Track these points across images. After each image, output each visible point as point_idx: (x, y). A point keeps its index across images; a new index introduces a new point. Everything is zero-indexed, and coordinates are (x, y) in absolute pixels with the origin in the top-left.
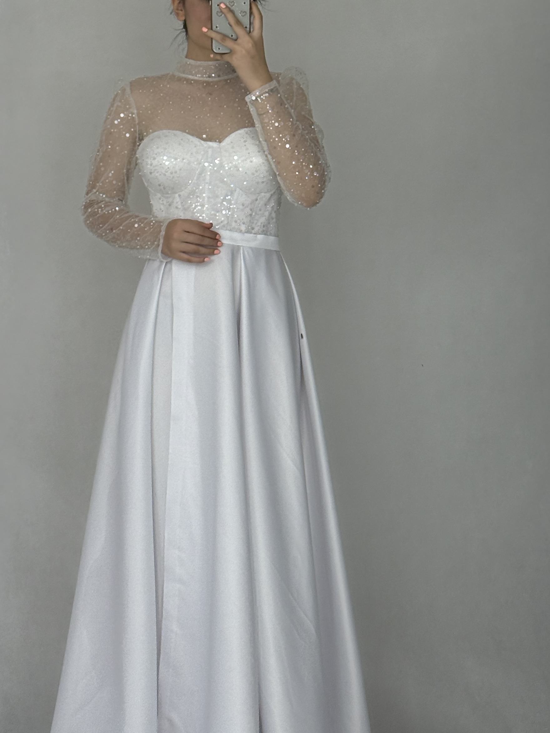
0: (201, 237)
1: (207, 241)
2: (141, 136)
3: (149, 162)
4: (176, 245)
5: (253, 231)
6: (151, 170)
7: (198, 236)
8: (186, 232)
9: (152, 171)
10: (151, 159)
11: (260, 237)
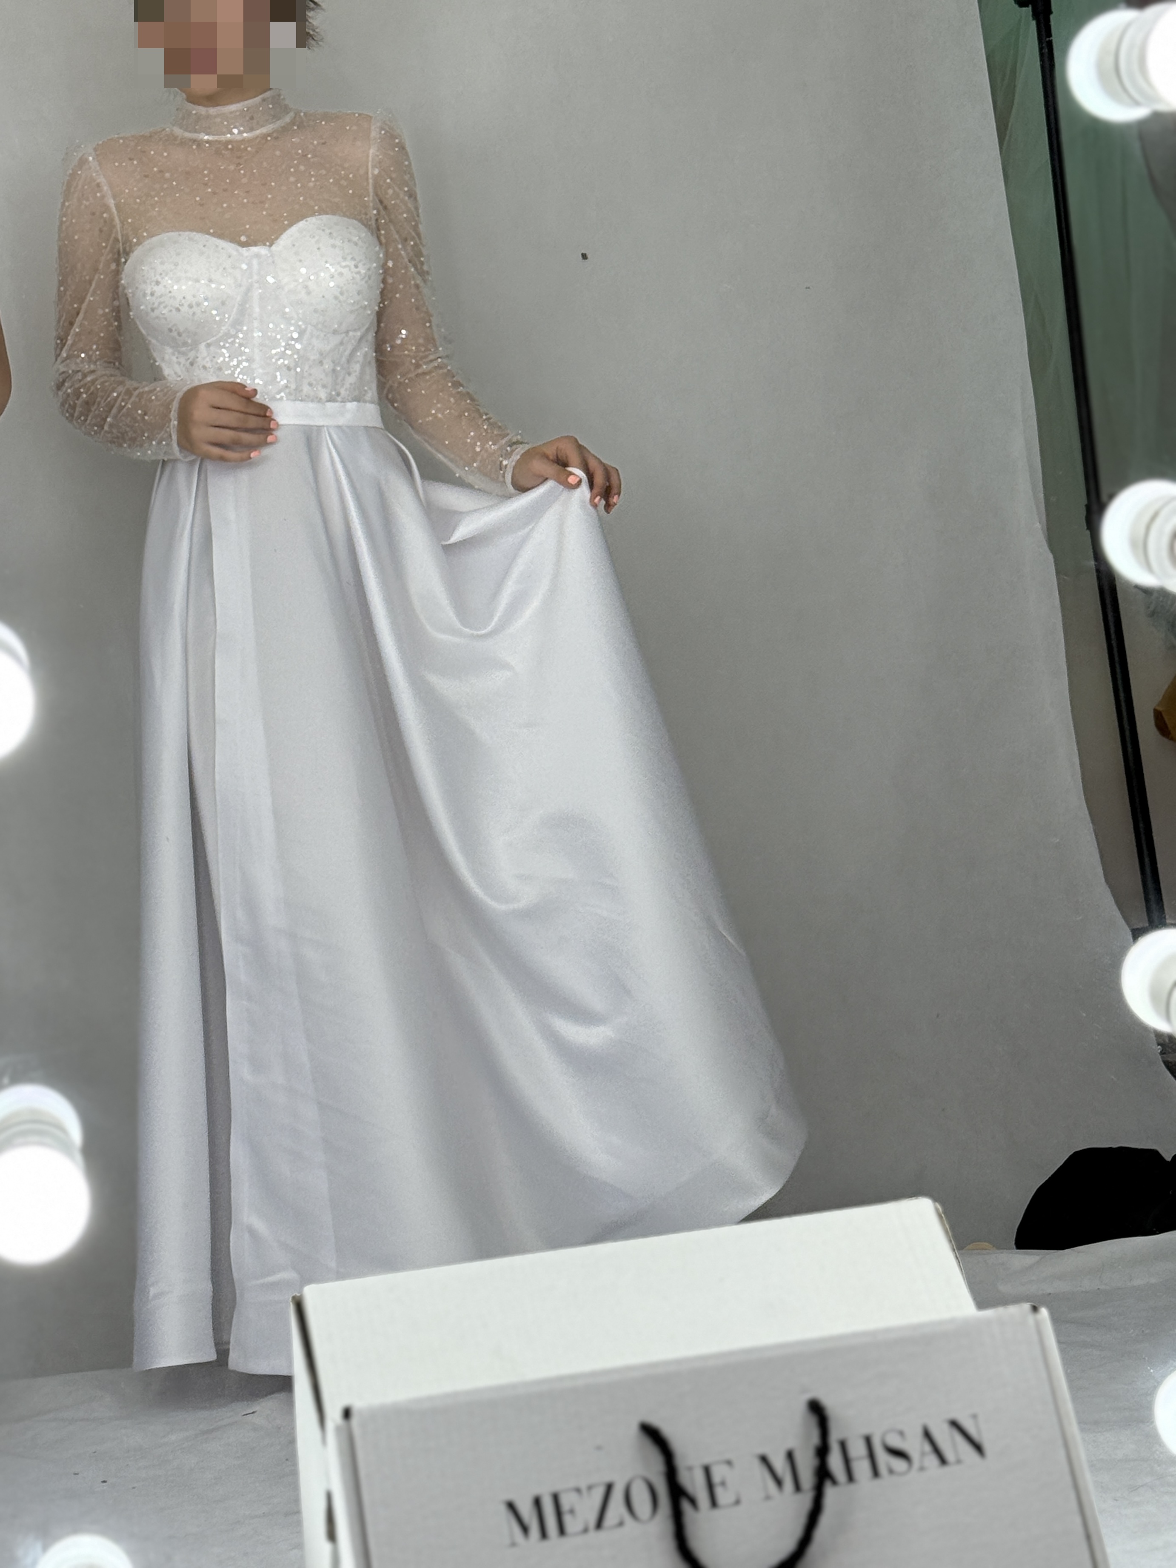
0: (242, 415)
1: (253, 422)
2: (128, 244)
3: (148, 291)
4: (200, 433)
5: (339, 399)
6: (153, 304)
7: (238, 414)
8: (215, 409)
9: (156, 305)
10: (151, 285)
11: (351, 406)
